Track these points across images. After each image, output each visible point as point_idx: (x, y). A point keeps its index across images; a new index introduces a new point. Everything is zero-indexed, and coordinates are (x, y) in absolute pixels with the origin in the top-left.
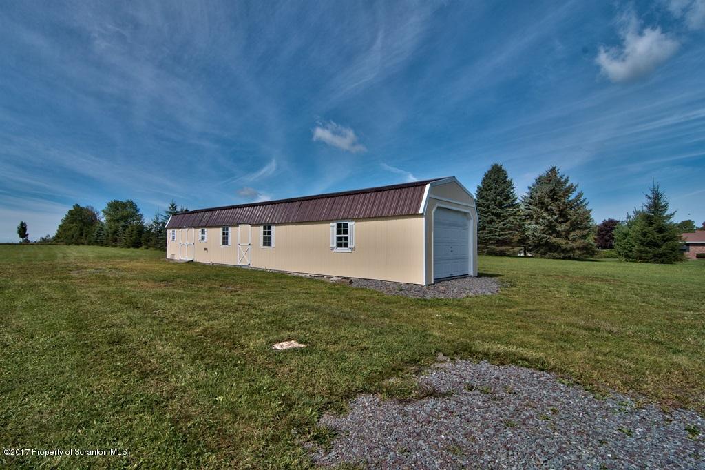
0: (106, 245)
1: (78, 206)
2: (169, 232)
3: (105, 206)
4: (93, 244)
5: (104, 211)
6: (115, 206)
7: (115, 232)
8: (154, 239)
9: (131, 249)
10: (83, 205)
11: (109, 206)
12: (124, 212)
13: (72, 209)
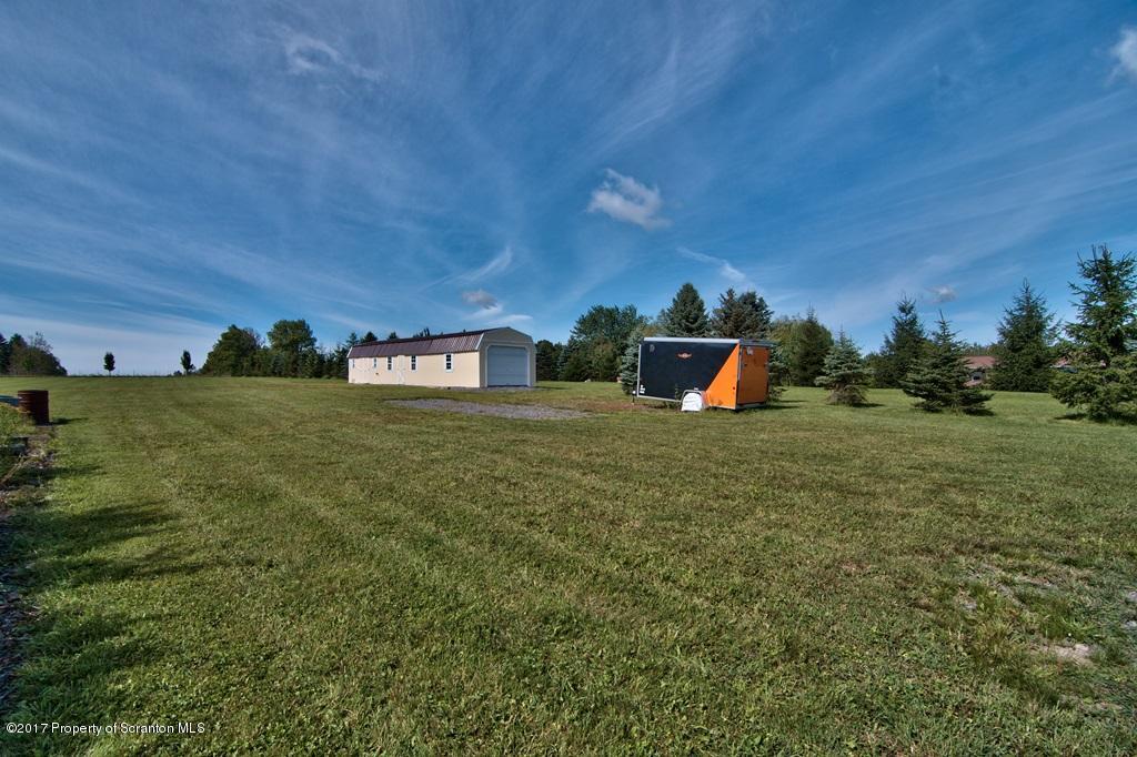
0: (286, 376)
1: (234, 326)
2: (350, 361)
3: (271, 328)
4: (269, 376)
5: (269, 334)
6: (282, 329)
7: (295, 362)
8: (335, 368)
9: (313, 380)
10: (240, 327)
11: (276, 327)
12: (294, 335)
13: (227, 331)
